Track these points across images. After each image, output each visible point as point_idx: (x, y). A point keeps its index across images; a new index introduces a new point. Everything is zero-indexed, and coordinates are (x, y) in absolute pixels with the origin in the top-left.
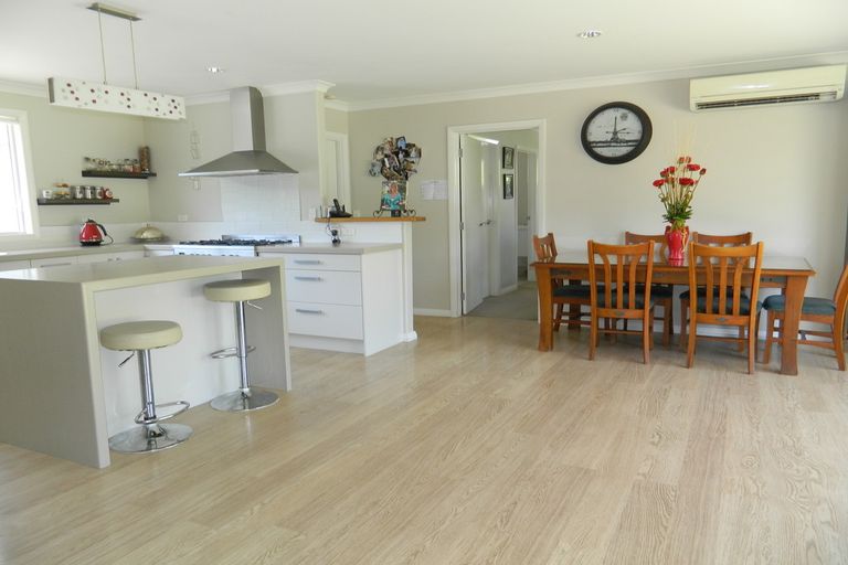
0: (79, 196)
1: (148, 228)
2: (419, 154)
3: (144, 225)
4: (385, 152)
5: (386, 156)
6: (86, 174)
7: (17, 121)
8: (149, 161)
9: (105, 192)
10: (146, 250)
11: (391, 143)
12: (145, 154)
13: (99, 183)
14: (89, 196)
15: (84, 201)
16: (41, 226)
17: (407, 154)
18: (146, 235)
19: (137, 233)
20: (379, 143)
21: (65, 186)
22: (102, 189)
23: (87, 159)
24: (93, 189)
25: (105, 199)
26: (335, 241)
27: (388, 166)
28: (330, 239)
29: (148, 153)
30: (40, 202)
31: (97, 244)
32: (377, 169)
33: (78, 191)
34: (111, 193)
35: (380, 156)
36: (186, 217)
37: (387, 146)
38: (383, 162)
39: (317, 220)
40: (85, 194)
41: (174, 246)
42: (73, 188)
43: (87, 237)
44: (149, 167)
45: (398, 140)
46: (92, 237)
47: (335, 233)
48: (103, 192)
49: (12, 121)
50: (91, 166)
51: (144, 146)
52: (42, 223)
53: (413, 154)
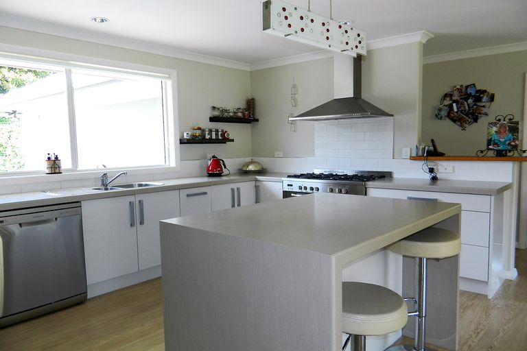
0: (207, 137)
1: (252, 162)
2: (492, 98)
3: (249, 159)
4: (454, 98)
5: (454, 101)
6: (213, 119)
7: (169, 78)
8: (253, 110)
9: (224, 133)
10: (257, 180)
11: (460, 90)
12: (251, 104)
13: (221, 126)
14: (214, 137)
15: (211, 141)
16: (181, 160)
17: (478, 99)
18: (251, 168)
19: (244, 166)
20: (447, 90)
21: (199, 129)
22: (222, 131)
23: (214, 108)
24: (217, 131)
25: (224, 139)
26: (434, 179)
27: (455, 110)
28: (428, 176)
29: (254, 103)
30: (182, 142)
31: (219, 175)
32: (444, 113)
33: (207, 133)
34: (228, 135)
35: (447, 102)
36: (281, 154)
37: (456, 93)
38: (451, 107)
39: (412, 158)
40: (211, 136)
41: (283, 179)
42: (203, 131)
43: (212, 170)
44: (254, 114)
45: (467, 87)
46: (216, 170)
47: (431, 170)
48: (223, 133)
49: (167, 78)
50: (216, 113)
51: (250, 98)
52: (182, 158)
53: (485, 98)
